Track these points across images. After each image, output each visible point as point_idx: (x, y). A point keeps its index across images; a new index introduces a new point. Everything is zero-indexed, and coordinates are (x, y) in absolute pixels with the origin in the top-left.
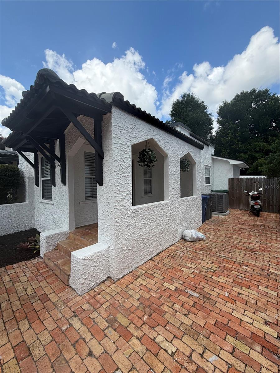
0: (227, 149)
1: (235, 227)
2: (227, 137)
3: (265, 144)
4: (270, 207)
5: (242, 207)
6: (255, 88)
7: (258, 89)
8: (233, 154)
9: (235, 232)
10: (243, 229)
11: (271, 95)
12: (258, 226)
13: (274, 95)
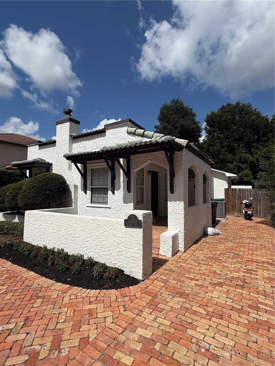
0: (215, 158)
1: (237, 227)
2: (215, 146)
3: (249, 155)
4: (258, 213)
5: (236, 214)
6: (239, 101)
7: (242, 103)
8: (220, 163)
9: (238, 230)
10: (243, 228)
11: (253, 109)
12: (252, 226)
13: (255, 110)
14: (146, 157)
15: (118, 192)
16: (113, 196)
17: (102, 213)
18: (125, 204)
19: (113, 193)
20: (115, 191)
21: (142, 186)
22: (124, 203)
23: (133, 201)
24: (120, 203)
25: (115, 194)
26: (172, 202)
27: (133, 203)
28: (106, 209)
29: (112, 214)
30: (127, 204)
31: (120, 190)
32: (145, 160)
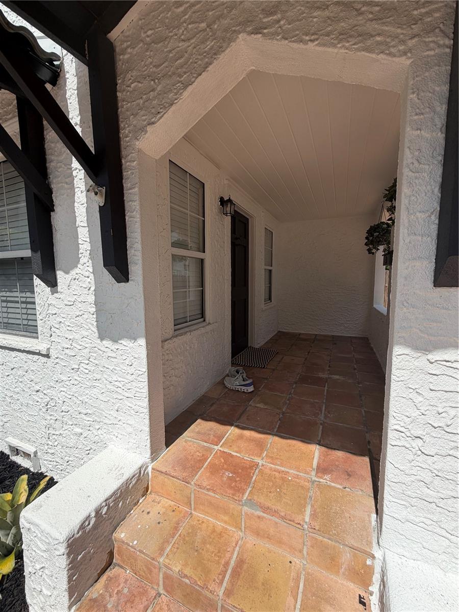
14: (219, 18)
15: (69, 277)
16: (52, 299)
17: (20, 372)
18: (107, 343)
19: (52, 283)
20: (60, 274)
21: (200, 255)
22: (102, 338)
23: (144, 332)
24: (85, 333)
25: (59, 288)
26: (435, 356)
27: (142, 342)
28: (30, 356)
29: (58, 385)
30: (115, 341)
31: (77, 270)
32: (210, 44)
